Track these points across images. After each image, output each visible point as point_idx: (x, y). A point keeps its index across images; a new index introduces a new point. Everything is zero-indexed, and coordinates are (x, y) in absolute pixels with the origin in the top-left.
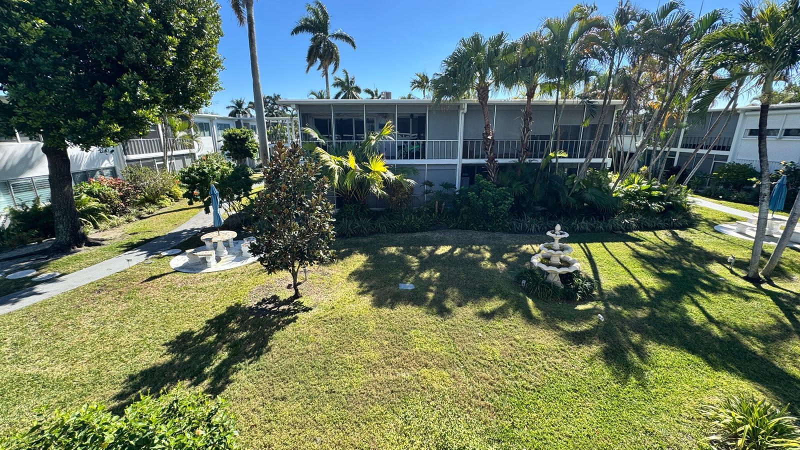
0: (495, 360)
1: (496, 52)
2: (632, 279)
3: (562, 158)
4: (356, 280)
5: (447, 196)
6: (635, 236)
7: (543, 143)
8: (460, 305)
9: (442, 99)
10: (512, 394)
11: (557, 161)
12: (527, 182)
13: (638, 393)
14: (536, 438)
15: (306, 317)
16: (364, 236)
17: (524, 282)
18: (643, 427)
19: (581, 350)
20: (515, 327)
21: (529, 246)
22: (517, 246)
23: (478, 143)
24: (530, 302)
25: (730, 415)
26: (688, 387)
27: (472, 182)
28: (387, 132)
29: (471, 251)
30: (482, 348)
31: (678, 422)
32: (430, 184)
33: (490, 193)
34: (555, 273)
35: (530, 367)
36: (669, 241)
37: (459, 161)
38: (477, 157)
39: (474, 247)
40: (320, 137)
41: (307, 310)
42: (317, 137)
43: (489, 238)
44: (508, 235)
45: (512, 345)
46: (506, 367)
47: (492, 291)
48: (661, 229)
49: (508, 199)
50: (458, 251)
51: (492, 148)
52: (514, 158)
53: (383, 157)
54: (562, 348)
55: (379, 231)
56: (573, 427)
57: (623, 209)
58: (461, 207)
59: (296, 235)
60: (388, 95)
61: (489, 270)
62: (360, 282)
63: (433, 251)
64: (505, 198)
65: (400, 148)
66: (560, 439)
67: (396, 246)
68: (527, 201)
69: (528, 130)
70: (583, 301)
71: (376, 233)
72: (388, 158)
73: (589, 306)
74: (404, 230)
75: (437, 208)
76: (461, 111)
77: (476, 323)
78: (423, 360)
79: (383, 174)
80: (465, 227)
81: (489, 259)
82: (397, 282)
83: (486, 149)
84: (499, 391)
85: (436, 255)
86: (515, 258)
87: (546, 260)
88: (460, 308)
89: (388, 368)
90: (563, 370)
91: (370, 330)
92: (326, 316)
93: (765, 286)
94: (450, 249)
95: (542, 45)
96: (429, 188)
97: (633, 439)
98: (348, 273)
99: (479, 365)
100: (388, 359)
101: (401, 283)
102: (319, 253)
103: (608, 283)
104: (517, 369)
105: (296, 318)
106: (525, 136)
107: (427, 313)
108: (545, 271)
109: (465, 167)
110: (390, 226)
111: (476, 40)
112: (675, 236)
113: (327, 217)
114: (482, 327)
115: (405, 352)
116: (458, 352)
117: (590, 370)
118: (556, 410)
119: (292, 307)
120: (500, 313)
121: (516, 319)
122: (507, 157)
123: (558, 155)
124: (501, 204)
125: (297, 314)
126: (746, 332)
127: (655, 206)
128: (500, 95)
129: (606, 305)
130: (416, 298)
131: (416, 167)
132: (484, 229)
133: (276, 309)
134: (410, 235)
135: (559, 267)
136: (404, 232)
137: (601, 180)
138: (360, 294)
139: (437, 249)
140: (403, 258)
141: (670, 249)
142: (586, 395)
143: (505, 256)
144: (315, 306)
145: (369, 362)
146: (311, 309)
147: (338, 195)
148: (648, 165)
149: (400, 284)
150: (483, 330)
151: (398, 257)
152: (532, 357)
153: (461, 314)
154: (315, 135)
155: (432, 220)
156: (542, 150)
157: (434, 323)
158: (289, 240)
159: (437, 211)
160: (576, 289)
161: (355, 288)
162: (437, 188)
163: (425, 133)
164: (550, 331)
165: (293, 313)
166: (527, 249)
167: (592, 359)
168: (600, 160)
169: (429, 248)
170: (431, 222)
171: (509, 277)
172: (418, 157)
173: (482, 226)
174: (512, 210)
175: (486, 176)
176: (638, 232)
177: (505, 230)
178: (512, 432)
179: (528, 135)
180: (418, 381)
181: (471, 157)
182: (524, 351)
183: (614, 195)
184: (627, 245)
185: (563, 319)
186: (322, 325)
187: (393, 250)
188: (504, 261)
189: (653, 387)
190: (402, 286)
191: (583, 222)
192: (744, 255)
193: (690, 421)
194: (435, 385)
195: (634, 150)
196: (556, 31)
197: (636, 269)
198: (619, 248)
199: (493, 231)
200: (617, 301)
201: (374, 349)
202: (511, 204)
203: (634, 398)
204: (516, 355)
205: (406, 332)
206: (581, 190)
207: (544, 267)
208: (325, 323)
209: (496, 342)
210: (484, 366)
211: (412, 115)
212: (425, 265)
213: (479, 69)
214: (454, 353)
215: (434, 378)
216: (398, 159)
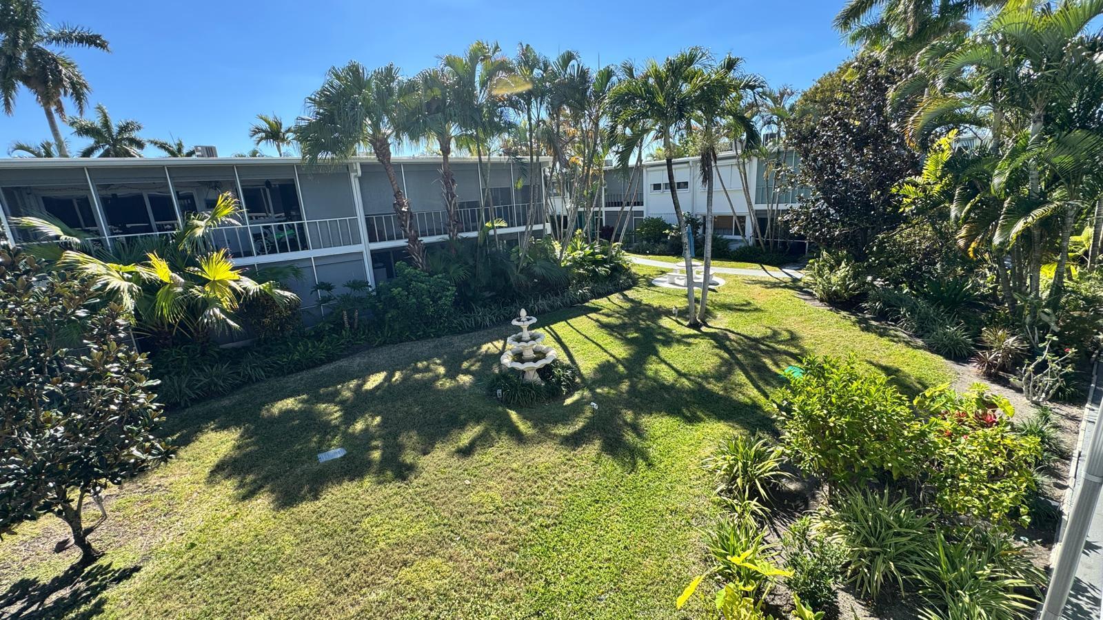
0: (497, 508)
1: (390, 91)
2: (605, 354)
3: (500, 227)
4: (227, 478)
5: (360, 300)
6: (593, 306)
7: (473, 212)
8: (425, 454)
9: (320, 156)
10: (533, 543)
11: (495, 232)
12: (467, 263)
13: (651, 474)
14: (577, 583)
15: (128, 590)
16: (221, 395)
17: (499, 392)
18: (668, 508)
19: (587, 452)
20: (508, 454)
21: (490, 345)
22: (475, 348)
23: (388, 219)
24: (514, 415)
25: (725, 459)
26: (686, 448)
27: (390, 275)
28: (226, 212)
29: (418, 371)
30: (476, 499)
31: (691, 487)
32: (327, 287)
33: (423, 285)
34: (532, 369)
35: (541, 498)
36: (623, 305)
37: (365, 247)
38: (391, 238)
39: (420, 365)
40: (65, 233)
41: (126, 574)
42: (60, 233)
43: (436, 347)
44: (459, 337)
45: (511, 478)
46: (514, 510)
47: (462, 417)
48: (612, 293)
49: (449, 290)
50: (398, 375)
51: (410, 224)
52: (441, 234)
53: (226, 255)
54: (567, 457)
55: (249, 381)
56: (608, 546)
57: (574, 278)
58: (386, 312)
59: (58, 435)
60: (210, 151)
61: (450, 389)
62: (239, 478)
63: (360, 386)
64: (445, 289)
65: (257, 237)
66: (600, 568)
67: (291, 396)
68: (473, 288)
69: (453, 196)
70: (570, 394)
71: (244, 384)
72: (236, 255)
73: (576, 397)
74: (298, 367)
75: (346, 322)
76: (352, 175)
77: (457, 468)
78: (397, 557)
79: (233, 284)
80: (399, 339)
81: (445, 376)
82: (313, 454)
83: (403, 226)
84: (516, 547)
85: (367, 391)
86: (478, 364)
87: (519, 357)
88: (427, 457)
89: (343, 600)
90: (577, 484)
91: (287, 552)
92: (181, 567)
93: (704, 329)
94: (386, 377)
95: (447, 87)
96: (326, 293)
97: (664, 526)
98: (207, 470)
99: (480, 525)
100: (337, 586)
101: (319, 452)
102: (130, 455)
103: (587, 365)
104: (527, 507)
105: (102, 602)
106: (450, 203)
107: (380, 483)
108: (520, 371)
109: (375, 255)
110: (271, 367)
111: (354, 71)
112: (626, 298)
113: (140, 381)
114: (467, 470)
115: (363, 560)
116: (446, 521)
117: (603, 471)
118: (586, 536)
119: (82, 585)
120: (482, 441)
121: (504, 444)
122: (432, 234)
123: (495, 225)
124: (440, 298)
125: (104, 594)
126: (705, 377)
127: (602, 270)
128: (405, 151)
129: (592, 390)
130: (352, 468)
131: (296, 265)
132: (426, 336)
133: (34, 608)
134: (312, 372)
135: (535, 360)
136: (298, 371)
137: (546, 249)
138: (244, 498)
139: (365, 382)
140: (310, 412)
141: (626, 312)
142: (608, 502)
143: (465, 365)
144: (146, 559)
145: (301, 608)
146: (137, 569)
147: (139, 336)
148: (581, 228)
149: (319, 456)
150: (468, 474)
151: (301, 412)
152: (540, 483)
153: (431, 464)
154: (53, 230)
155: (342, 341)
156: (474, 220)
157: (396, 494)
158: (39, 450)
159: (347, 325)
160: (559, 382)
161: (231, 492)
162: (339, 290)
163: (298, 209)
164: (548, 443)
165: (88, 597)
166: (489, 348)
167: (599, 456)
168: (540, 227)
169: (353, 384)
170: (343, 344)
171: (478, 391)
172: (295, 248)
173: (421, 333)
174: (456, 303)
175: (410, 262)
176: (594, 301)
177: (454, 331)
178: (549, 591)
179: (453, 202)
180: (399, 593)
181: (382, 239)
182: (528, 480)
183: (563, 265)
184: (589, 318)
185: (556, 423)
186: (176, 590)
187: (289, 403)
188: (467, 372)
189: (661, 462)
190: (323, 458)
191: (540, 301)
192: (681, 303)
193: (699, 482)
194: (428, 586)
195: (565, 214)
196: (460, 71)
197: (606, 342)
198: (583, 323)
199: (439, 337)
200: (601, 383)
201: (305, 581)
202: (453, 295)
203: (649, 481)
204: (521, 489)
205: (354, 527)
206: (528, 263)
207: (519, 366)
208: (184, 580)
209: (491, 483)
210: (486, 523)
211: (268, 183)
212: (352, 411)
213: (368, 113)
214: (440, 525)
215: (422, 575)
216: (258, 254)
